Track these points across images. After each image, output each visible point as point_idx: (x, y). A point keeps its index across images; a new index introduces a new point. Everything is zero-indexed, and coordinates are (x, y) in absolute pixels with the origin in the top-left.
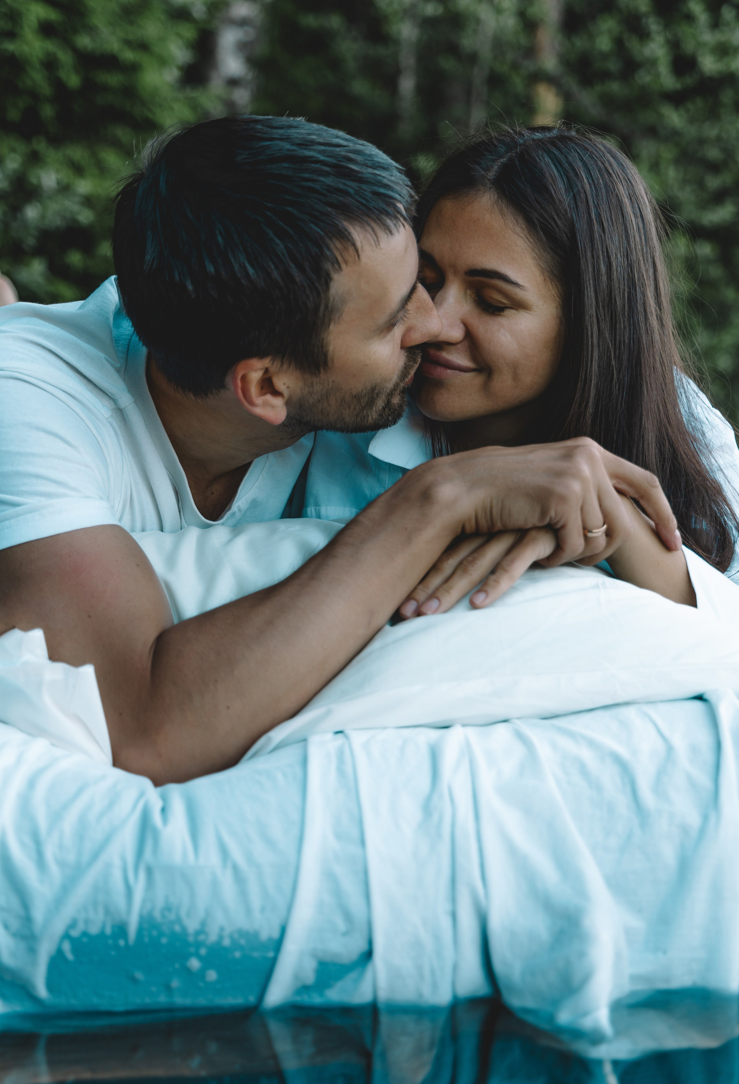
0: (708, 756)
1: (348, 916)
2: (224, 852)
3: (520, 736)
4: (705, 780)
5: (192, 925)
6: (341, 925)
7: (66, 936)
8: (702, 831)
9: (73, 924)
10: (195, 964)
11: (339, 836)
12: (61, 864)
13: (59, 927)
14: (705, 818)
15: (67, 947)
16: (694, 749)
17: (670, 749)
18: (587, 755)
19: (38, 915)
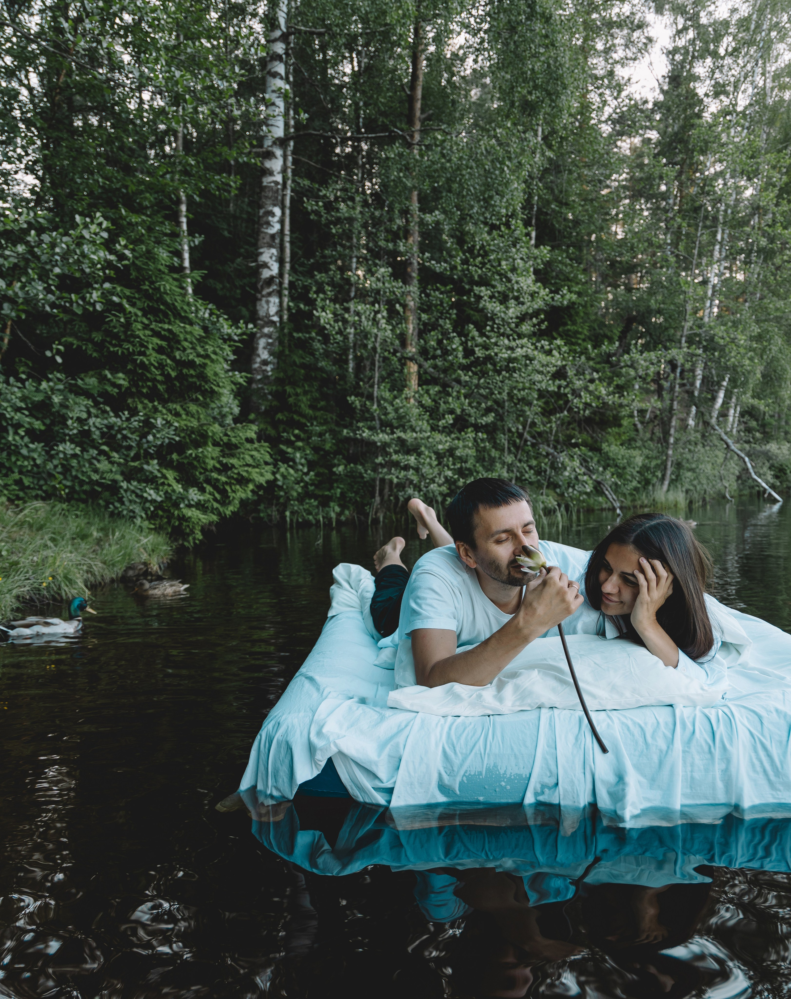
0: (671, 726)
1: (551, 772)
2: (512, 749)
3: (609, 716)
4: (669, 735)
5: (502, 772)
6: (548, 774)
7: (464, 775)
8: (667, 752)
9: (466, 772)
10: (503, 784)
11: (548, 746)
12: (462, 753)
13: (462, 773)
14: (668, 747)
15: (465, 778)
16: (666, 724)
17: (658, 723)
18: (630, 723)
19: (456, 769)
